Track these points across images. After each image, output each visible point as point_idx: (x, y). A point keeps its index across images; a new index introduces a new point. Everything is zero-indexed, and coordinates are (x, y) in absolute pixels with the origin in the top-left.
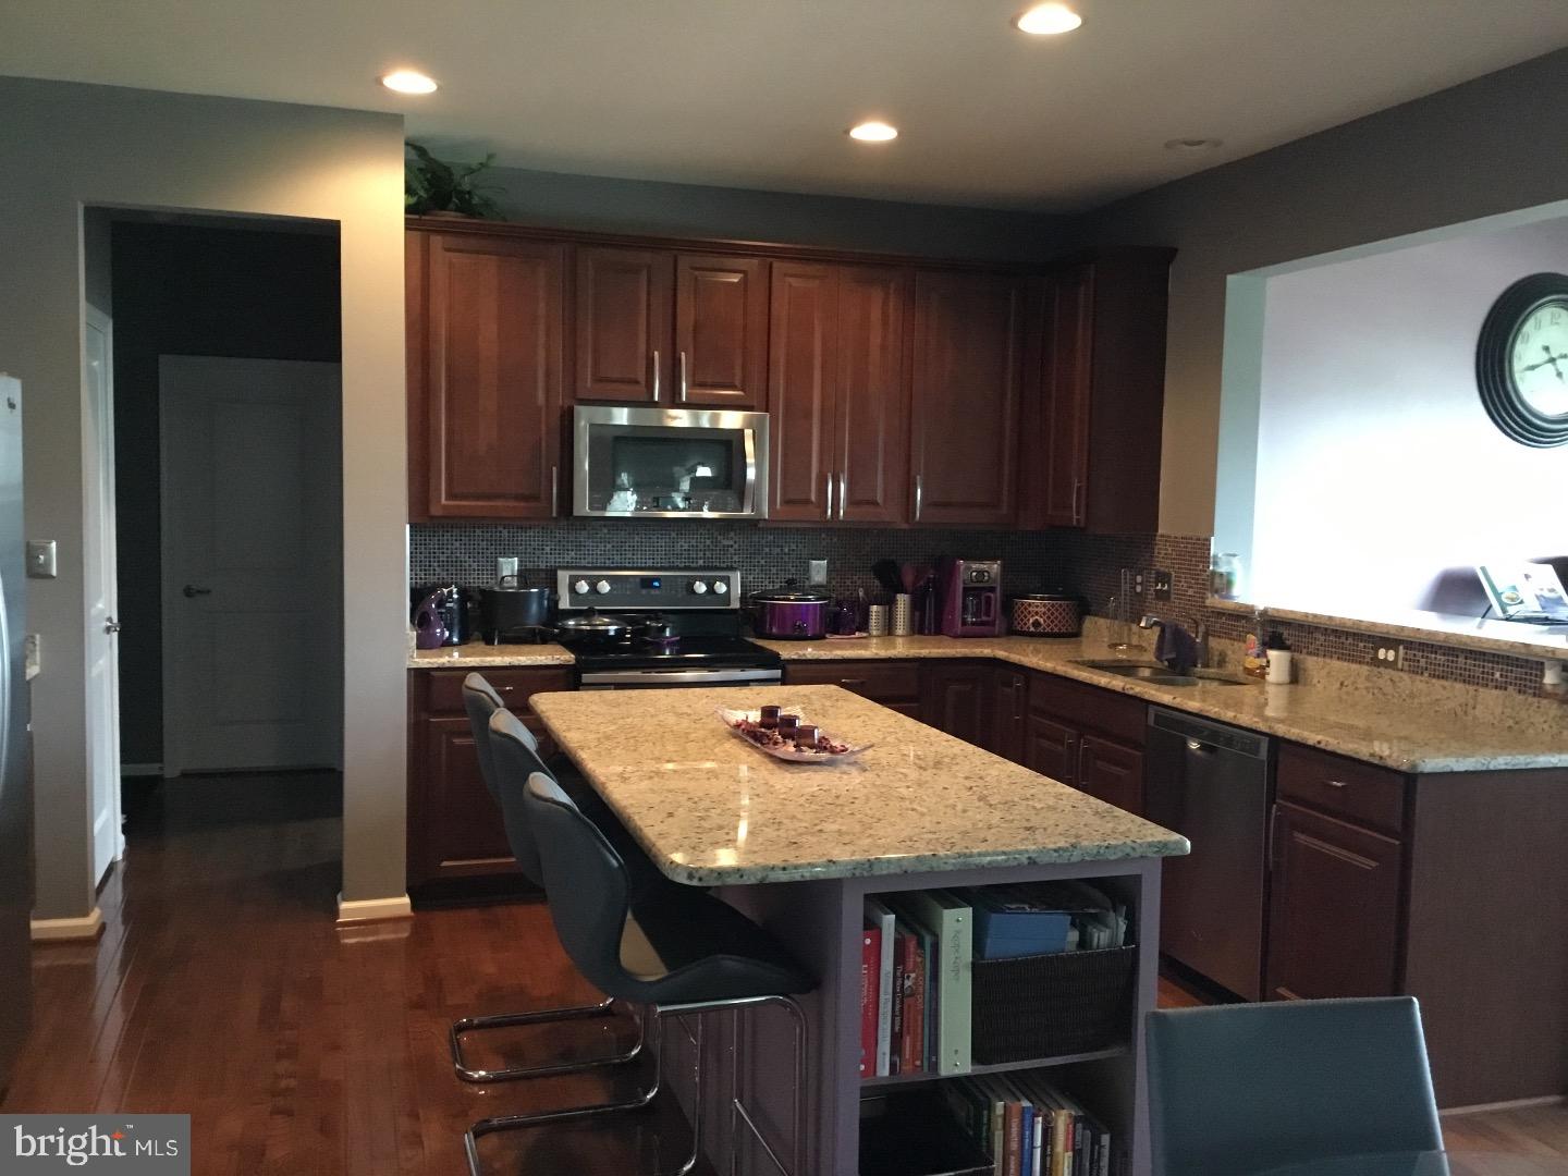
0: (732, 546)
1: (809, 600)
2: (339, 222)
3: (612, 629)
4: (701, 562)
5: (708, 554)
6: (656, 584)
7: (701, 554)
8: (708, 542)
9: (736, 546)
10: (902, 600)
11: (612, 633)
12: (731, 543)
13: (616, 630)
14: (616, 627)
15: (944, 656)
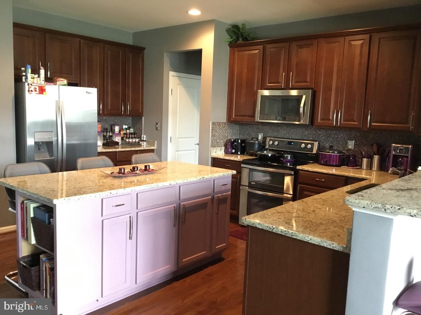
0: (321, 134)
1: (335, 153)
2: (202, 49)
3: (270, 155)
4: (312, 138)
5: (314, 136)
6: (292, 144)
7: (312, 136)
8: (314, 132)
9: (323, 134)
10: (376, 158)
11: (270, 156)
12: (321, 133)
13: (271, 155)
14: (271, 154)
15: (354, 177)
